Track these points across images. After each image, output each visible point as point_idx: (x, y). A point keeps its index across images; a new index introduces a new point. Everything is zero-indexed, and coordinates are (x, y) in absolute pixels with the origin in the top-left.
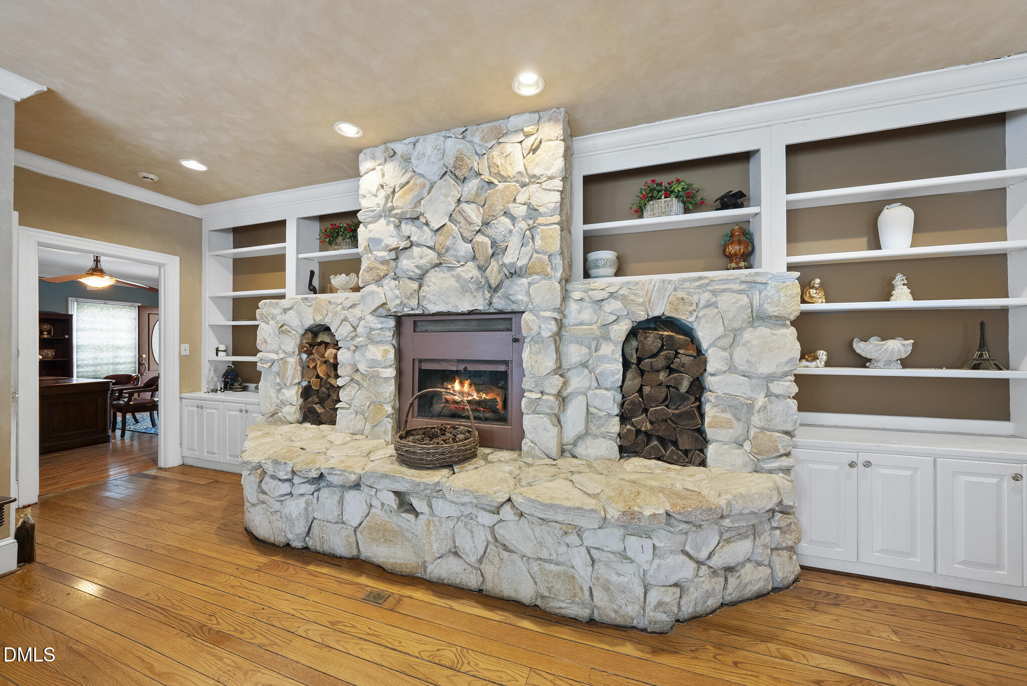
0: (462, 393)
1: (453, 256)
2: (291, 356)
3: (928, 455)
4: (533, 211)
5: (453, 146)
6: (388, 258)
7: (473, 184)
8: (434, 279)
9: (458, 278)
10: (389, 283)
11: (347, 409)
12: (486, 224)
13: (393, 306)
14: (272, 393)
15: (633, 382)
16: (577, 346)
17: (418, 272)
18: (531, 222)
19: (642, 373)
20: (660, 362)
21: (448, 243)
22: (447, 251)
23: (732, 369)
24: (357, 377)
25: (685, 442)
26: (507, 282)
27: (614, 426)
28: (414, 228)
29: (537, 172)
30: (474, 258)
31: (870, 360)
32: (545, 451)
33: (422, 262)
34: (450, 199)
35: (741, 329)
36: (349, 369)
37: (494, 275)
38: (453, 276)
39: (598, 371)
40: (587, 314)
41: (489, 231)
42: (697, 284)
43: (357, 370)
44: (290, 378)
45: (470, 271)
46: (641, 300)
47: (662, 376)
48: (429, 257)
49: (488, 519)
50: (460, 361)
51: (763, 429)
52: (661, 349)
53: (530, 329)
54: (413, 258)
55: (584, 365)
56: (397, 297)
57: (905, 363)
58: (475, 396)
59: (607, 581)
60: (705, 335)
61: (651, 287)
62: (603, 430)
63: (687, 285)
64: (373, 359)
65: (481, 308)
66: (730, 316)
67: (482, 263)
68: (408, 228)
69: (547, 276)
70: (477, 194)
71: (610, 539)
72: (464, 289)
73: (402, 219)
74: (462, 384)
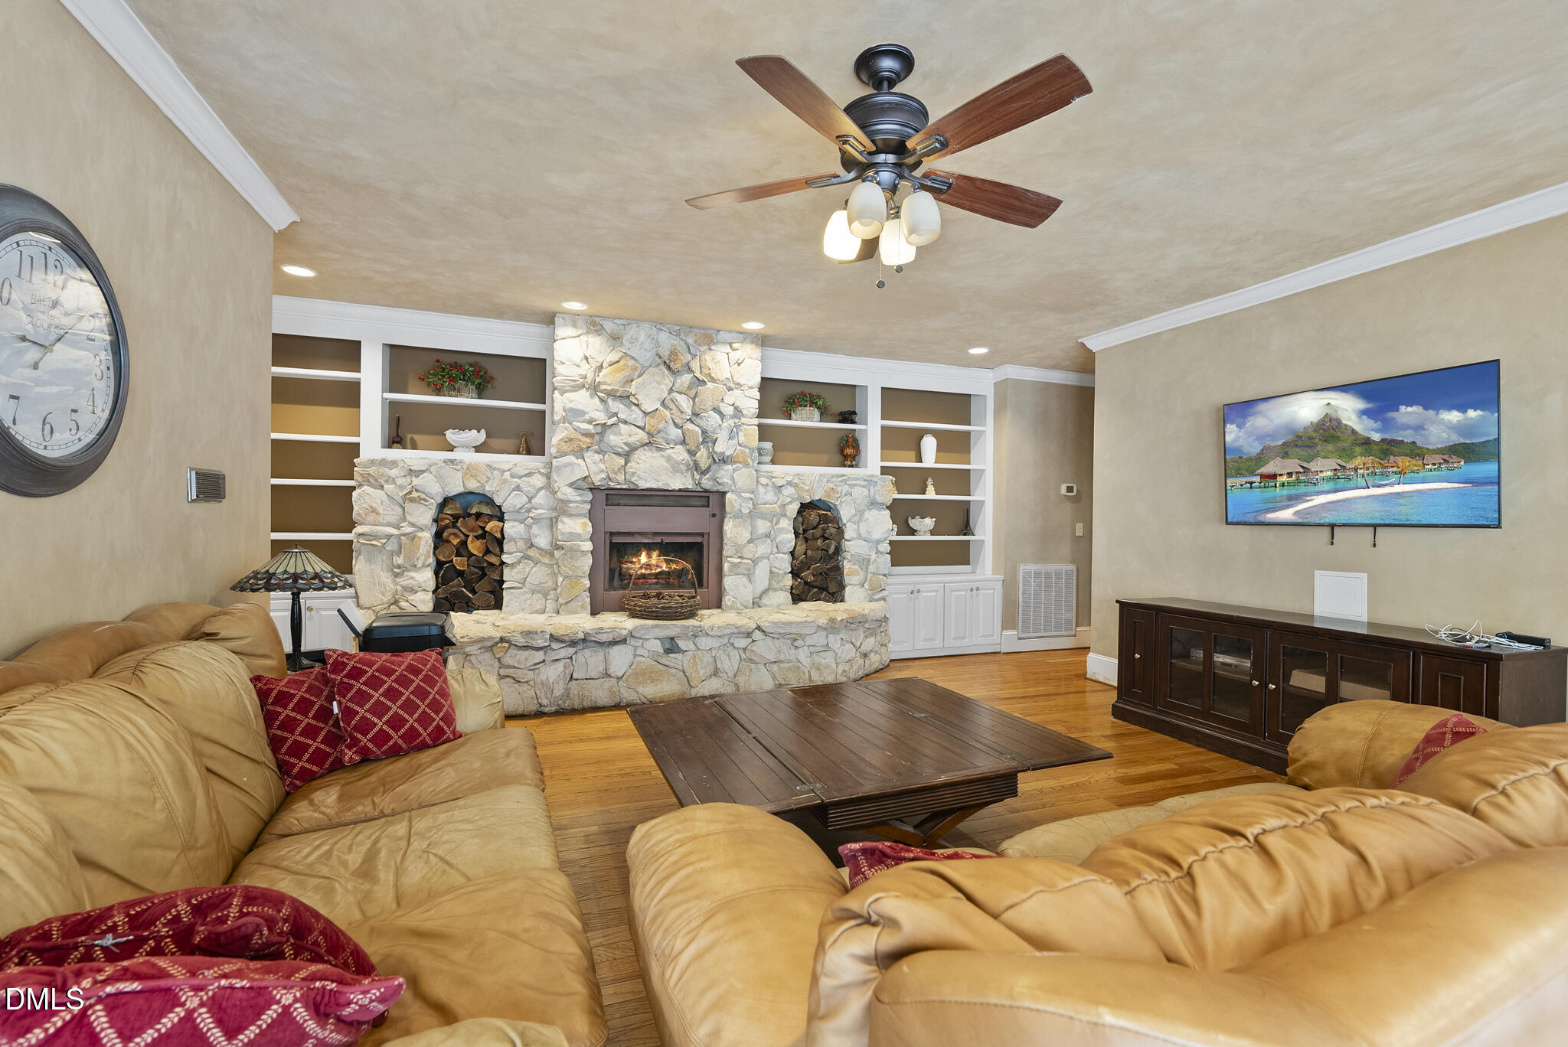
0: (648, 566)
1: (664, 438)
2: (422, 530)
3: (942, 583)
4: (738, 412)
5: (667, 341)
6: (593, 431)
7: (686, 378)
8: (644, 458)
9: (669, 459)
10: (592, 457)
11: (520, 588)
12: (696, 414)
13: (597, 479)
14: (386, 578)
15: (801, 548)
16: (763, 520)
17: (627, 449)
18: (737, 421)
19: (806, 540)
20: (818, 532)
21: (661, 426)
22: (659, 432)
23: (859, 537)
24: (532, 553)
25: (832, 588)
26: (714, 467)
27: (789, 581)
28: (622, 406)
29: (741, 381)
30: (683, 442)
31: (916, 531)
32: (744, 604)
33: (631, 440)
34: (663, 386)
35: (864, 511)
36: (521, 544)
37: (704, 460)
38: (662, 456)
39: (779, 539)
40: (770, 496)
41: (698, 421)
42: (841, 479)
43: (532, 546)
44: (422, 558)
45: (680, 454)
46: (807, 488)
47: (819, 542)
48: (640, 436)
49: (742, 643)
50: (656, 534)
51: (874, 574)
52: (819, 523)
53: (734, 507)
54: (620, 434)
55: (768, 536)
56: (603, 471)
57: (932, 532)
58: (664, 568)
59: (819, 664)
60: (845, 513)
61: (813, 478)
62: (782, 584)
63: (834, 479)
64: (571, 533)
65: (690, 487)
66: (859, 501)
67: (693, 448)
68: (615, 405)
69: (747, 465)
70: (689, 388)
71: (819, 639)
72: (675, 468)
73: (611, 394)
74: (649, 557)
